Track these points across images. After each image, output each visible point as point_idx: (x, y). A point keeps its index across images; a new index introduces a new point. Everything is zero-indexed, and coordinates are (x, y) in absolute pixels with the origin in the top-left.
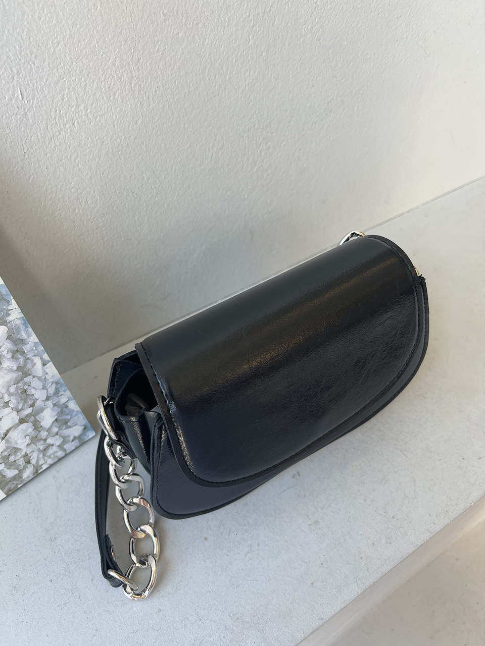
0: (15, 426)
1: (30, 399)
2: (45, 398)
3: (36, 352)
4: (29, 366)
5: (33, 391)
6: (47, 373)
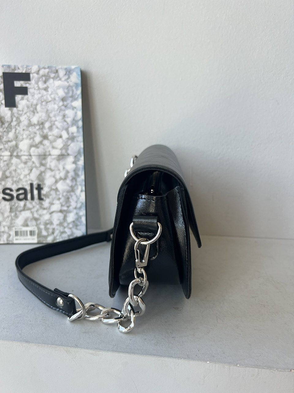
0: (57, 212)
1: (69, 204)
2: (74, 207)
3: (81, 183)
5: (71, 201)
6: (80, 196)
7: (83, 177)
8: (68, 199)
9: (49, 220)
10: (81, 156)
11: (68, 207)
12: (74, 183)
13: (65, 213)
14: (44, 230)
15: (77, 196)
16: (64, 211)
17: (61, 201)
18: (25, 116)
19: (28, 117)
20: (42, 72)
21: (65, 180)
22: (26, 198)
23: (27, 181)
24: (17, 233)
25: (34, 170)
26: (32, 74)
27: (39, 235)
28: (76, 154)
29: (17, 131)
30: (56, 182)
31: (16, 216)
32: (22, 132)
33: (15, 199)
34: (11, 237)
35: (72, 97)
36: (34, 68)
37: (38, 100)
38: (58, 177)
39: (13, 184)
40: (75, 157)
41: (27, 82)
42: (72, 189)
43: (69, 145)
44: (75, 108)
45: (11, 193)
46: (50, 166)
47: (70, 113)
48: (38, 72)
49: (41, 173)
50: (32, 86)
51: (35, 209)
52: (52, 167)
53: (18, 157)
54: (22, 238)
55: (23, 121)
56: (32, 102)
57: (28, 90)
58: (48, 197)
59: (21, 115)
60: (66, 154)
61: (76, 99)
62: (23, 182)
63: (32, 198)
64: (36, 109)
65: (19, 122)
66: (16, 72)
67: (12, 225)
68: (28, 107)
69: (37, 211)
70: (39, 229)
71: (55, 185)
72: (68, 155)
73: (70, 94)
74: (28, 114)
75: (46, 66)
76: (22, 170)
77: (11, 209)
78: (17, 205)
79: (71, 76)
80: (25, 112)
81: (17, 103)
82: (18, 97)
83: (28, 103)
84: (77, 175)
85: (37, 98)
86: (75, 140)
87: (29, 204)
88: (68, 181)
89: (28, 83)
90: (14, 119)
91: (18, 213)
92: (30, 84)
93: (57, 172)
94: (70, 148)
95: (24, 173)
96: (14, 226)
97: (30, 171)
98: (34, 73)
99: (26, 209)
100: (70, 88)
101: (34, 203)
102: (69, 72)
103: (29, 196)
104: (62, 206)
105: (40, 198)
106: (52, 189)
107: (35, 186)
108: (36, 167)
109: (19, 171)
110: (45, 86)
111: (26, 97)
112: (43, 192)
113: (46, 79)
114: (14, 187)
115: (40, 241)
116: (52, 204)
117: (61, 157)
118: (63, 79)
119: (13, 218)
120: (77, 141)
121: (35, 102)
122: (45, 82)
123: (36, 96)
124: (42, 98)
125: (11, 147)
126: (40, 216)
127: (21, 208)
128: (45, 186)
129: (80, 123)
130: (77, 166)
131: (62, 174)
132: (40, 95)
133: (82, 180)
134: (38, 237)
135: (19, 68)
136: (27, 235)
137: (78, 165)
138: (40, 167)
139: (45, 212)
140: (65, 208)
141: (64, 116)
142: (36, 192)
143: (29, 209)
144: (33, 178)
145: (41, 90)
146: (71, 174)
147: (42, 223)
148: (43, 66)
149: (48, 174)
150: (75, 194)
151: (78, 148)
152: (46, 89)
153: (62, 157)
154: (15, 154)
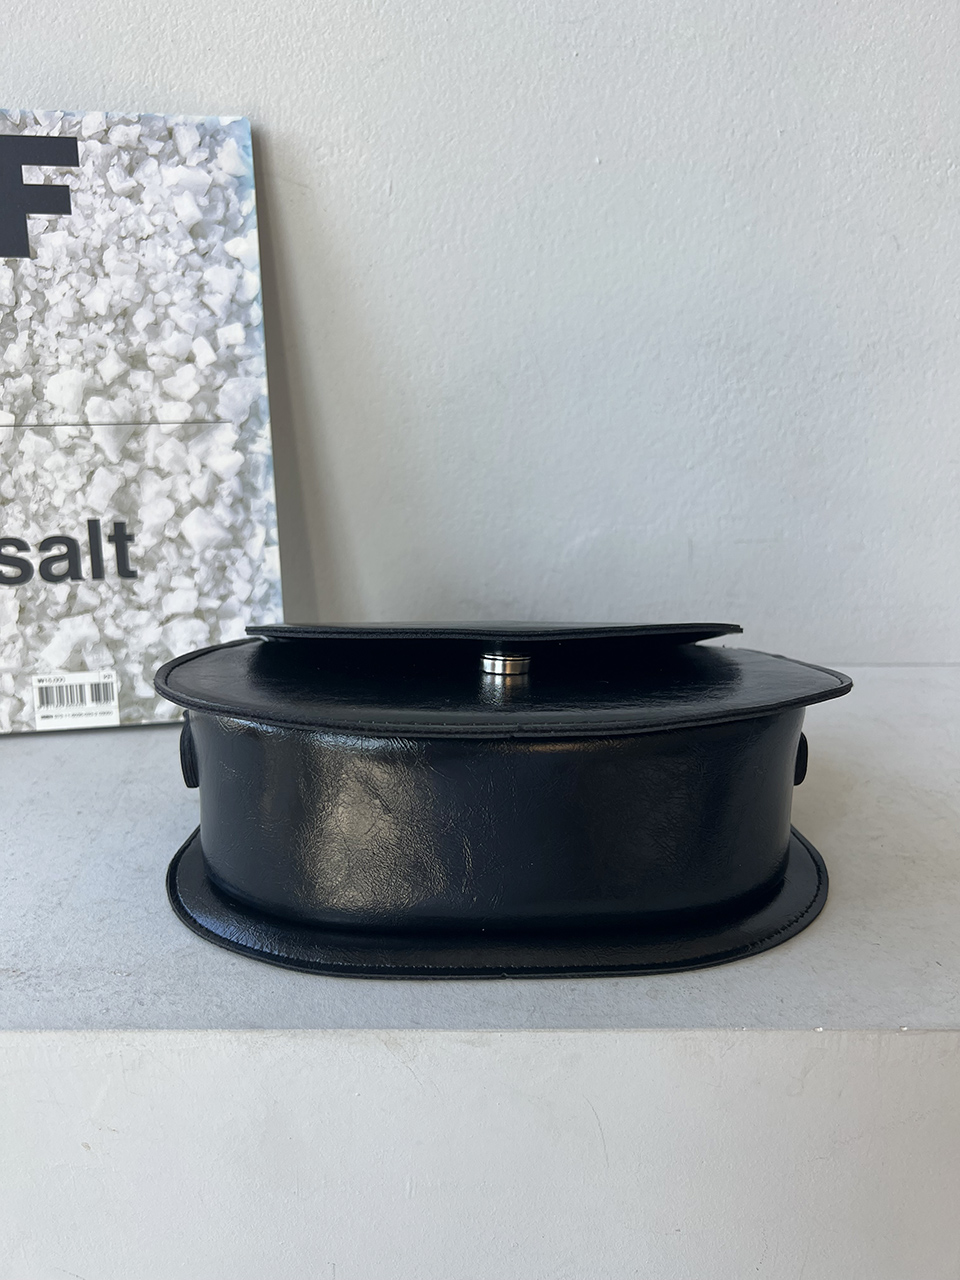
0: (186, 616)
1: (225, 587)
2: (244, 597)
3: (265, 517)
4: (246, 533)
5: (233, 576)
6: (264, 560)
7: (269, 495)
8: (220, 572)
9: (160, 643)
10: (261, 424)
11: (223, 598)
12: (241, 517)
13: (212, 620)
14: (140, 678)
15: (251, 562)
16: (210, 611)
17: (197, 578)
18: (65, 286)
19: (72, 292)
20: (117, 136)
21: (208, 509)
22: (74, 573)
23: (76, 513)
24: (45, 696)
25: (101, 472)
26: (84, 140)
27: (127, 698)
28: (243, 418)
29: (37, 340)
30: (180, 514)
31: (43, 637)
32: (53, 345)
33: (36, 575)
34: (27, 709)
35: (224, 222)
36: (92, 123)
37: (107, 231)
38: (184, 497)
39: (26, 525)
40: (242, 426)
41: (65, 169)
42: (236, 538)
43: (221, 387)
44: (238, 260)
45: (21, 555)
46: (156, 459)
47: (219, 278)
48: (103, 137)
49: (127, 483)
50: (85, 184)
51: (110, 609)
52: (164, 465)
53: (42, 429)
54: (64, 710)
55: (57, 304)
56: (88, 238)
57: (72, 195)
58: (154, 569)
59: (49, 283)
60: (209, 417)
61: (238, 231)
62: (63, 516)
63: (98, 572)
64: (100, 263)
65: (42, 310)
66: (26, 133)
67: (27, 669)
68: (73, 257)
69: (115, 616)
70: (123, 675)
71: (177, 524)
72: (218, 420)
73: (220, 213)
74: (73, 280)
75: (133, 116)
76: (58, 476)
77: (22, 610)
78: (43, 596)
79: (218, 149)
80: (61, 273)
81: (31, 244)
82: (37, 223)
83: (71, 240)
84: (249, 488)
85: (104, 227)
86: (240, 371)
87: (85, 594)
88: (220, 511)
89: (71, 173)
90: (26, 297)
91: (47, 625)
92: (77, 176)
93: (182, 480)
94: (221, 396)
95: (64, 485)
96: (33, 672)
97: (85, 480)
98: (90, 138)
99: (74, 610)
100: (216, 190)
101: (102, 589)
102: (211, 137)
103: (86, 565)
104: (201, 594)
105: (125, 572)
106: (163, 540)
107: (106, 530)
108: (107, 464)
109: (46, 479)
110: (131, 182)
111: (65, 219)
112: (135, 550)
113: (131, 159)
114: (32, 535)
115: (128, 718)
116: (166, 589)
117: (193, 428)
118: (193, 162)
119: (32, 642)
120: (247, 373)
121: (96, 240)
122: (130, 171)
123: (102, 219)
124: (122, 224)
125: (15, 397)
126: (127, 631)
127: (59, 609)
128: (140, 531)
129: (256, 313)
130: (248, 456)
131: (199, 488)
132: (114, 216)
133: (269, 504)
134: (121, 707)
135: (37, 122)
136: (82, 700)
137: (252, 453)
138: (120, 464)
139: (143, 617)
140: (213, 603)
141: (200, 288)
142: (108, 551)
143: (87, 610)
144: (99, 500)
145: (115, 198)
146: (231, 485)
147: (133, 658)
148: (122, 114)
149: (151, 487)
150: (245, 554)
151: (249, 398)
152: (134, 195)
153: (195, 428)
154: (31, 419)
